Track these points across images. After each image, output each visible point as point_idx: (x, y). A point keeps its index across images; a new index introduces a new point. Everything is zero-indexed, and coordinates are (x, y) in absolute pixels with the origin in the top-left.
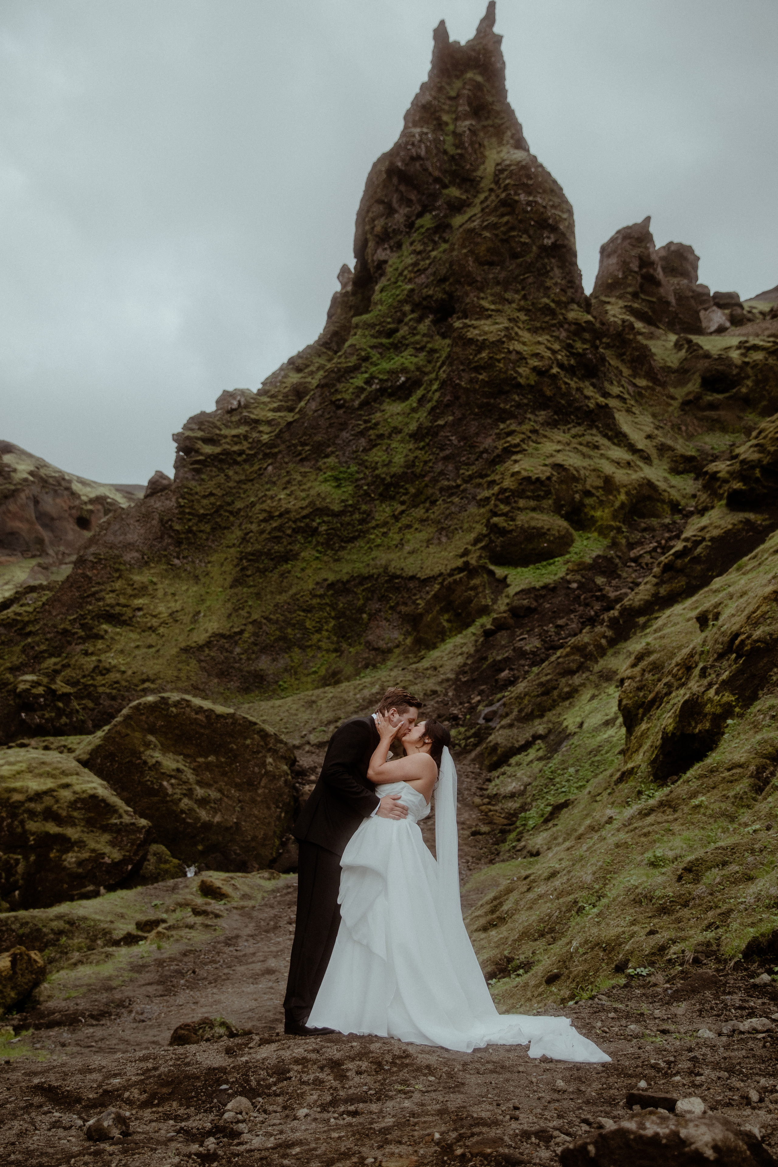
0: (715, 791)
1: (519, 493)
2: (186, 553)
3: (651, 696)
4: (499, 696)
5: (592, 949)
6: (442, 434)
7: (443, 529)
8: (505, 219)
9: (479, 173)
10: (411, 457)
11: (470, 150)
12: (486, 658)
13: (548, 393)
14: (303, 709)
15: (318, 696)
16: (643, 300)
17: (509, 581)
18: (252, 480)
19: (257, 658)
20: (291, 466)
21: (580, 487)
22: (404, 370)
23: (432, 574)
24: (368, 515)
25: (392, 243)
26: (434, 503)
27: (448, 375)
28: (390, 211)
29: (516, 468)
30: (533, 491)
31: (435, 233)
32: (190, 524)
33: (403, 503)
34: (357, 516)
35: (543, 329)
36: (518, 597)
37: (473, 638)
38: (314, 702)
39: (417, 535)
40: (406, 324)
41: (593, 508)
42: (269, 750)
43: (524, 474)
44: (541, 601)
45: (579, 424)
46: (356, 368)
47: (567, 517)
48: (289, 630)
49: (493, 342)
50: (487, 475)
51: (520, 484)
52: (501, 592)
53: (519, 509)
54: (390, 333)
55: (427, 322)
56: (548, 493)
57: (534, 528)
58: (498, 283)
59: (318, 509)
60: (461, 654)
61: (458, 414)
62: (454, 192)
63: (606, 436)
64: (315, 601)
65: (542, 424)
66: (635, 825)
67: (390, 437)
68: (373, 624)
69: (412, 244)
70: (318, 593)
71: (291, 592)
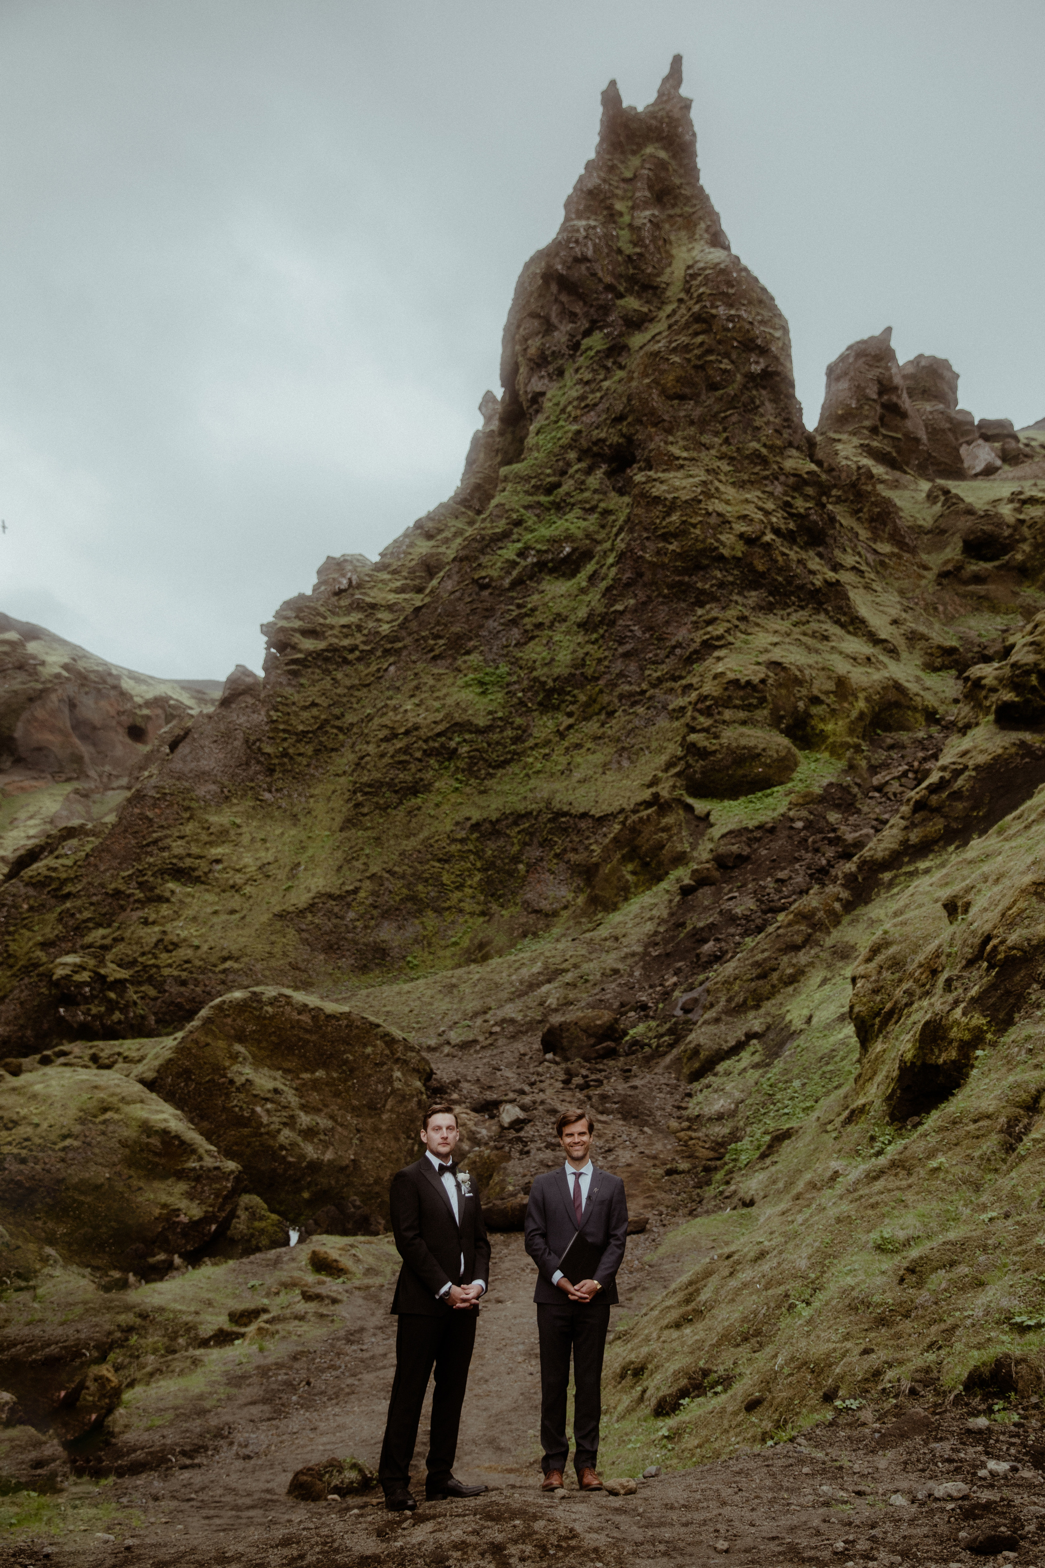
0: (958, 1149)
1: (725, 702)
2: (280, 784)
3: (889, 1006)
4: (701, 977)
5: (799, 1368)
6: (621, 622)
7: (624, 749)
8: (699, 339)
9: (664, 278)
10: (581, 653)
11: (652, 248)
12: (683, 925)
13: (761, 568)
14: (440, 996)
15: (460, 978)
16: (885, 436)
17: (712, 819)
18: (368, 685)
19: (377, 926)
20: (420, 666)
21: (804, 692)
22: (569, 538)
23: (610, 810)
24: (524, 731)
25: (551, 369)
26: (611, 714)
27: (628, 544)
28: (548, 328)
29: (720, 668)
30: (743, 699)
31: (608, 357)
32: (286, 745)
33: (570, 715)
34: (509, 733)
35: (752, 483)
36: (725, 840)
37: (667, 897)
38: (454, 986)
39: (590, 757)
40: (572, 477)
41: (823, 720)
42: (397, 1060)
43: (731, 676)
44: (756, 846)
45: (802, 608)
46: (505, 535)
47: (788, 732)
48: (420, 887)
49: (686, 502)
50: (681, 678)
51: (726, 689)
52: (702, 834)
53: (724, 722)
54: (550, 489)
55: (599, 473)
56: (763, 700)
57: (744, 748)
58: (692, 423)
59: (456, 724)
60: (651, 919)
61: (642, 596)
62: (632, 303)
63: (837, 622)
64: (454, 848)
65: (753, 608)
66: (861, 1192)
67: (551, 627)
68: (532, 878)
69: (577, 371)
70: (459, 836)
71: (421, 836)
